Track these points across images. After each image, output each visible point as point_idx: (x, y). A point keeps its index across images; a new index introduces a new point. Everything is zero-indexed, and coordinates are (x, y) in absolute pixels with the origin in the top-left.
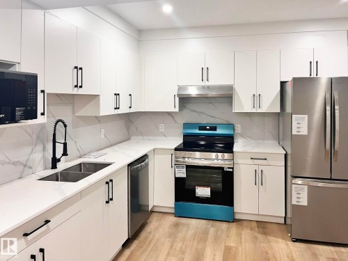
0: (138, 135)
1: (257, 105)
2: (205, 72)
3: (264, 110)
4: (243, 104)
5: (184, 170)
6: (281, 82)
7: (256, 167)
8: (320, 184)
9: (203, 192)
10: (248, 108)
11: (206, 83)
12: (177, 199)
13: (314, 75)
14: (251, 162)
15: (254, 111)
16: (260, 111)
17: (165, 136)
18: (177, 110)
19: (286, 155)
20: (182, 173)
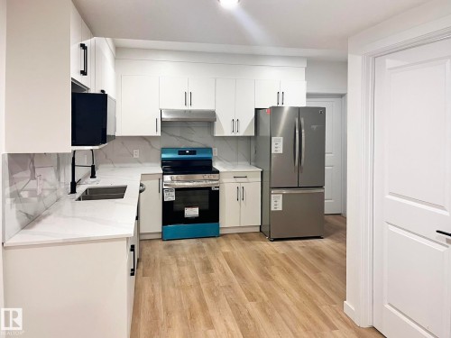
0: (107, 163)
1: (236, 129)
2: (188, 97)
3: (241, 134)
4: (224, 128)
5: (173, 194)
6: (256, 109)
7: (238, 185)
8: (293, 192)
9: (192, 212)
10: (228, 133)
11: (188, 108)
12: (165, 222)
13: (280, 105)
14: (234, 180)
15: (233, 134)
16: (238, 134)
17: (140, 163)
18: (159, 134)
19: (262, 172)
20: (171, 197)
